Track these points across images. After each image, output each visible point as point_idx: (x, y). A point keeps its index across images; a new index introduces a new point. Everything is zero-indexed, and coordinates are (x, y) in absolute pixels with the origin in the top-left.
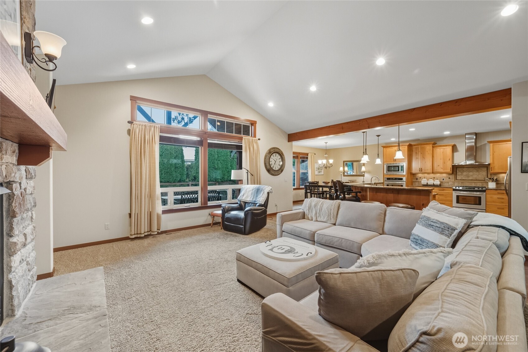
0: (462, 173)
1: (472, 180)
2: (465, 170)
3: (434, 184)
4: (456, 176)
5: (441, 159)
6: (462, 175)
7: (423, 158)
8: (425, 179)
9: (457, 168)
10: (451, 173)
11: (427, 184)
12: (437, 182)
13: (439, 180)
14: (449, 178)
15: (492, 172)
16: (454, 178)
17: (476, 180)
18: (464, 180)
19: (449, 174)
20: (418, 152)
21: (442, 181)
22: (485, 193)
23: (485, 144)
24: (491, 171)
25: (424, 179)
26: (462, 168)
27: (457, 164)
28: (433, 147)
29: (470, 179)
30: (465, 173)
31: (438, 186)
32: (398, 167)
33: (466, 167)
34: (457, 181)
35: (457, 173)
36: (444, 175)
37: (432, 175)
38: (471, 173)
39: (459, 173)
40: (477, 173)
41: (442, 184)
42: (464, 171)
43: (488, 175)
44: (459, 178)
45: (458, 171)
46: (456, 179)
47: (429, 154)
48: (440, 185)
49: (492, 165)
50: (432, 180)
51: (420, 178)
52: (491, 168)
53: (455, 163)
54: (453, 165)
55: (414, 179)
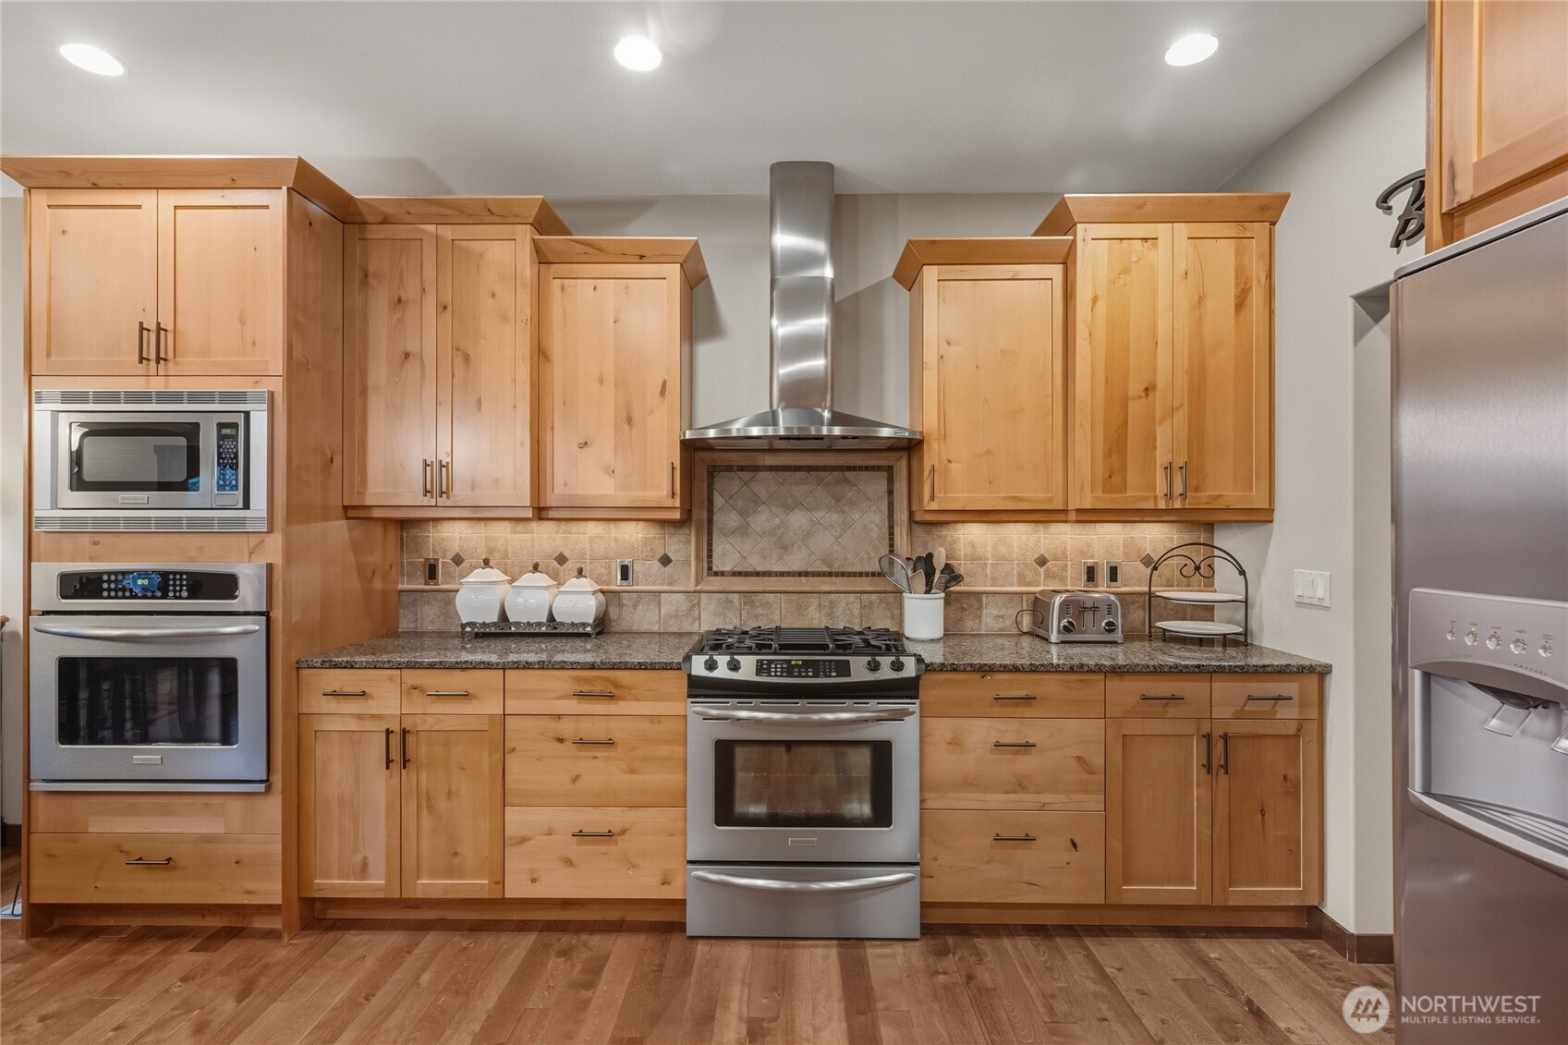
0: (744, 514)
1: (806, 574)
2: (763, 494)
3: (551, 618)
4: (710, 544)
5: (601, 381)
6: (743, 531)
7: (459, 361)
8: (494, 574)
9: (713, 471)
10: (677, 515)
11: (503, 616)
12: (579, 603)
13: (597, 581)
14: (665, 561)
15: (934, 506)
16: (698, 558)
17: (830, 574)
18: (758, 574)
19: (662, 523)
20: (411, 292)
21: (617, 584)
22: (914, 707)
23: (878, 289)
24: (932, 498)
25: (480, 575)
26: (745, 475)
27: (712, 433)
28: (542, 258)
29: (795, 568)
30: (763, 519)
31: (588, 635)
32: (191, 431)
33: (771, 468)
34: (716, 584)
35: (715, 518)
36: (634, 533)
37: (545, 537)
38: (799, 519)
39: (726, 518)
40: (834, 517)
41: (613, 612)
42: (757, 501)
43: (897, 530)
44: (727, 556)
45: (718, 501)
46: (710, 568)
47: (505, 318)
48: (602, 626)
49: (935, 446)
50: (541, 579)
51: (458, 560)
52: (926, 473)
53: (701, 421)
54: (688, 435)
55: (411, 577)
